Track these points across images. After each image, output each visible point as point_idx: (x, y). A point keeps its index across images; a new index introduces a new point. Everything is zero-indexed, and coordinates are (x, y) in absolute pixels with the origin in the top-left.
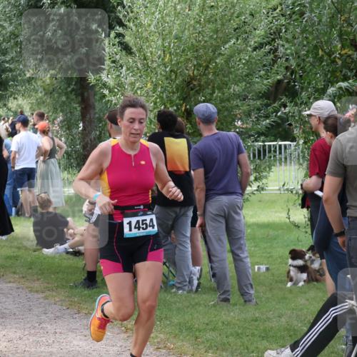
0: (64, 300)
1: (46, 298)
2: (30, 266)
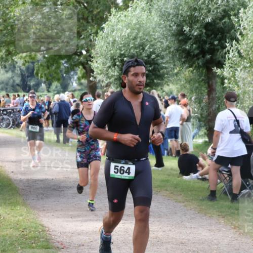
0: (196, 208)
1: (185, 206)
2: (176, 186)
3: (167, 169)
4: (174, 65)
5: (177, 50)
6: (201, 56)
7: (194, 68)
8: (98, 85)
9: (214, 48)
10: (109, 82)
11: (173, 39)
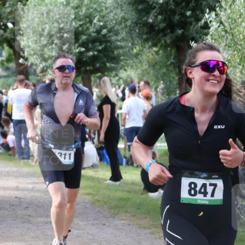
1: (152, 233)
2: (139, 206)
3: (126, 184)
4: (133, 44)
5: (136, 23)
6: (169, 31)
7: (159, 47)
8: (31, 70)
9: (186, 21)
10: (45, 66)
11: (131, 9)
